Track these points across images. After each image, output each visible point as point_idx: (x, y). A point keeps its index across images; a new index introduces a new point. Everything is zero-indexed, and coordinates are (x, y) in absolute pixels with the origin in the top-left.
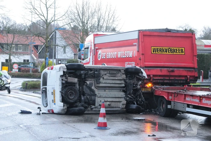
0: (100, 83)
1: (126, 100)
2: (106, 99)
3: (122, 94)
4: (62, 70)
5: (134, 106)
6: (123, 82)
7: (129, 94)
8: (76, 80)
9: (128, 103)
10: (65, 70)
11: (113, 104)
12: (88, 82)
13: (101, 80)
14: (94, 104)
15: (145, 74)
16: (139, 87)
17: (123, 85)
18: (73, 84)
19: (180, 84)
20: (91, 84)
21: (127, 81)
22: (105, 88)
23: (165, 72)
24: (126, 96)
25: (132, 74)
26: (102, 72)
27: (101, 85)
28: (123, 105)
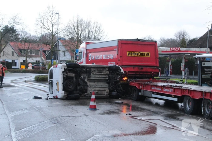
0: (91, 77)
1: (109, 89)
2: (95, 89)
3: (106, 85)
4: (63, 68)
5: (115, 93)
6: (107, 76)
7: (112, 85)
8: (73, 75)
9: (111, 91)
10: (66, 68)
11: (100, 92)
12: (82, 77)
13: (92, 74)
14: (87, 92)
15: (122, 71)
16: (118, 80)
17: (107, 79)
18: (72, 78)
19: (147, 78)
20: (84, 78)
21: (110, 75)
22: (94, 81)
23: (136, 69)
24: (109, 86)
25: (114, 70)
26: (92, 69)
27: (91, 78)
28: (107, 92)
